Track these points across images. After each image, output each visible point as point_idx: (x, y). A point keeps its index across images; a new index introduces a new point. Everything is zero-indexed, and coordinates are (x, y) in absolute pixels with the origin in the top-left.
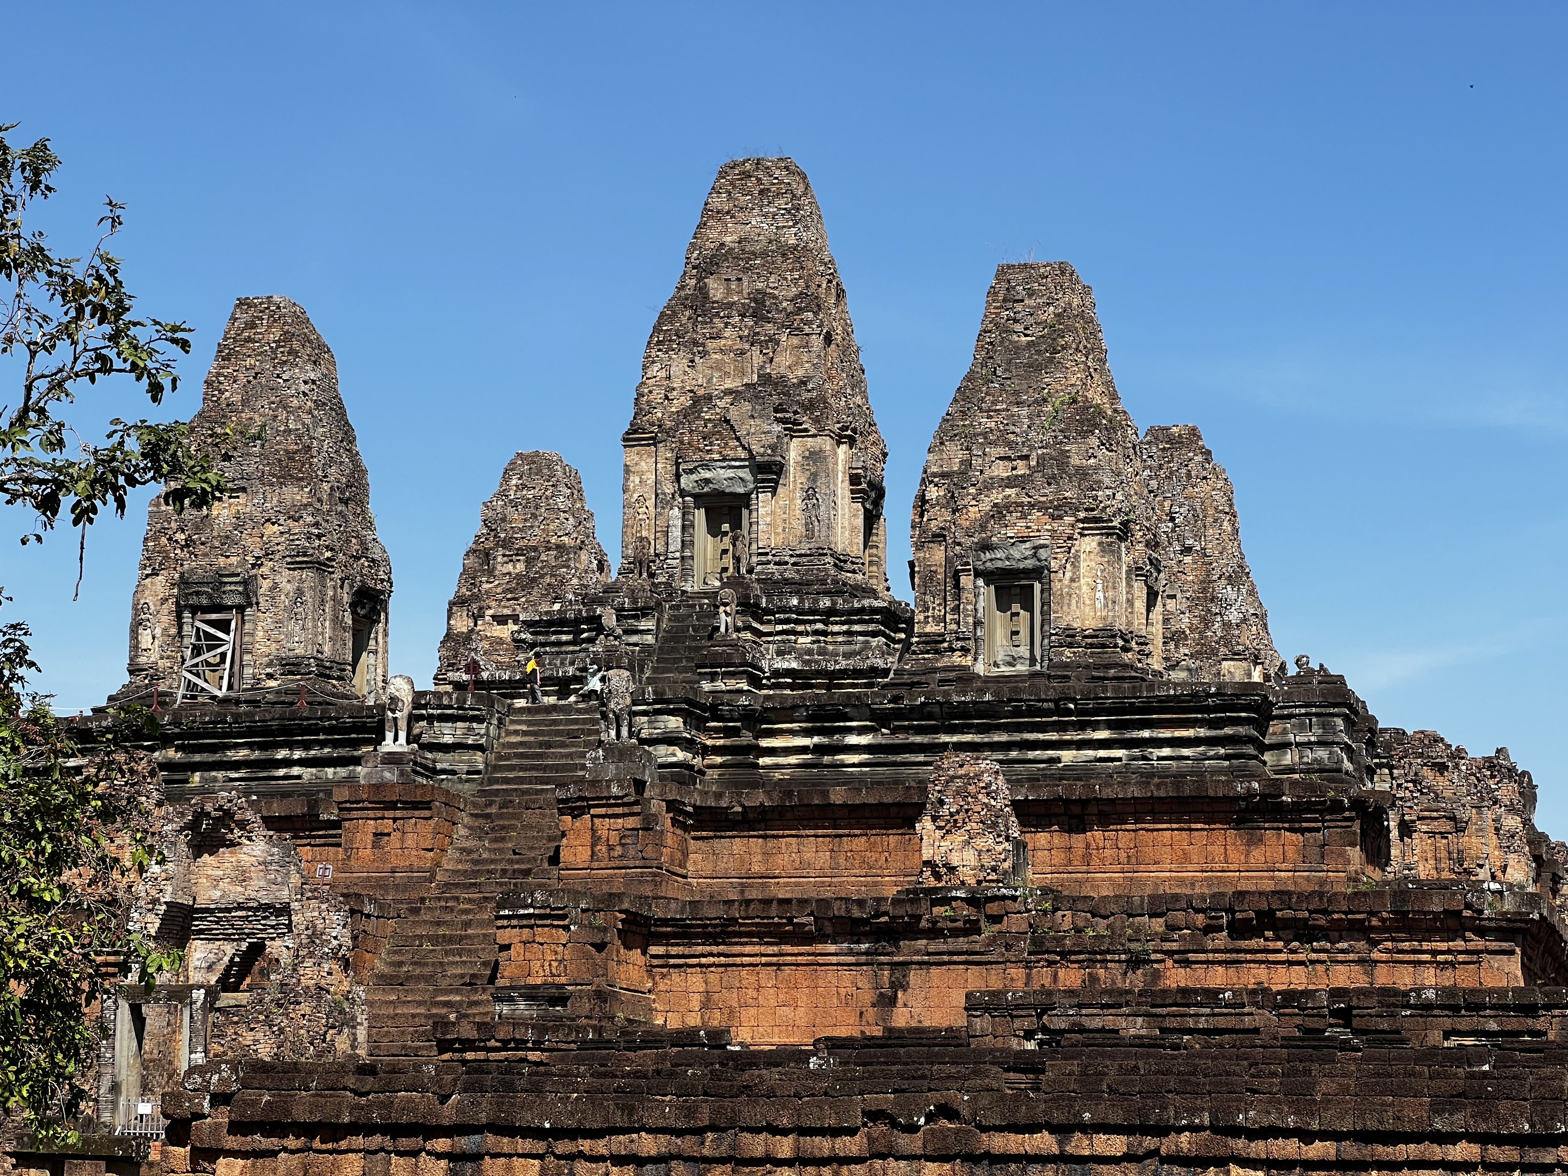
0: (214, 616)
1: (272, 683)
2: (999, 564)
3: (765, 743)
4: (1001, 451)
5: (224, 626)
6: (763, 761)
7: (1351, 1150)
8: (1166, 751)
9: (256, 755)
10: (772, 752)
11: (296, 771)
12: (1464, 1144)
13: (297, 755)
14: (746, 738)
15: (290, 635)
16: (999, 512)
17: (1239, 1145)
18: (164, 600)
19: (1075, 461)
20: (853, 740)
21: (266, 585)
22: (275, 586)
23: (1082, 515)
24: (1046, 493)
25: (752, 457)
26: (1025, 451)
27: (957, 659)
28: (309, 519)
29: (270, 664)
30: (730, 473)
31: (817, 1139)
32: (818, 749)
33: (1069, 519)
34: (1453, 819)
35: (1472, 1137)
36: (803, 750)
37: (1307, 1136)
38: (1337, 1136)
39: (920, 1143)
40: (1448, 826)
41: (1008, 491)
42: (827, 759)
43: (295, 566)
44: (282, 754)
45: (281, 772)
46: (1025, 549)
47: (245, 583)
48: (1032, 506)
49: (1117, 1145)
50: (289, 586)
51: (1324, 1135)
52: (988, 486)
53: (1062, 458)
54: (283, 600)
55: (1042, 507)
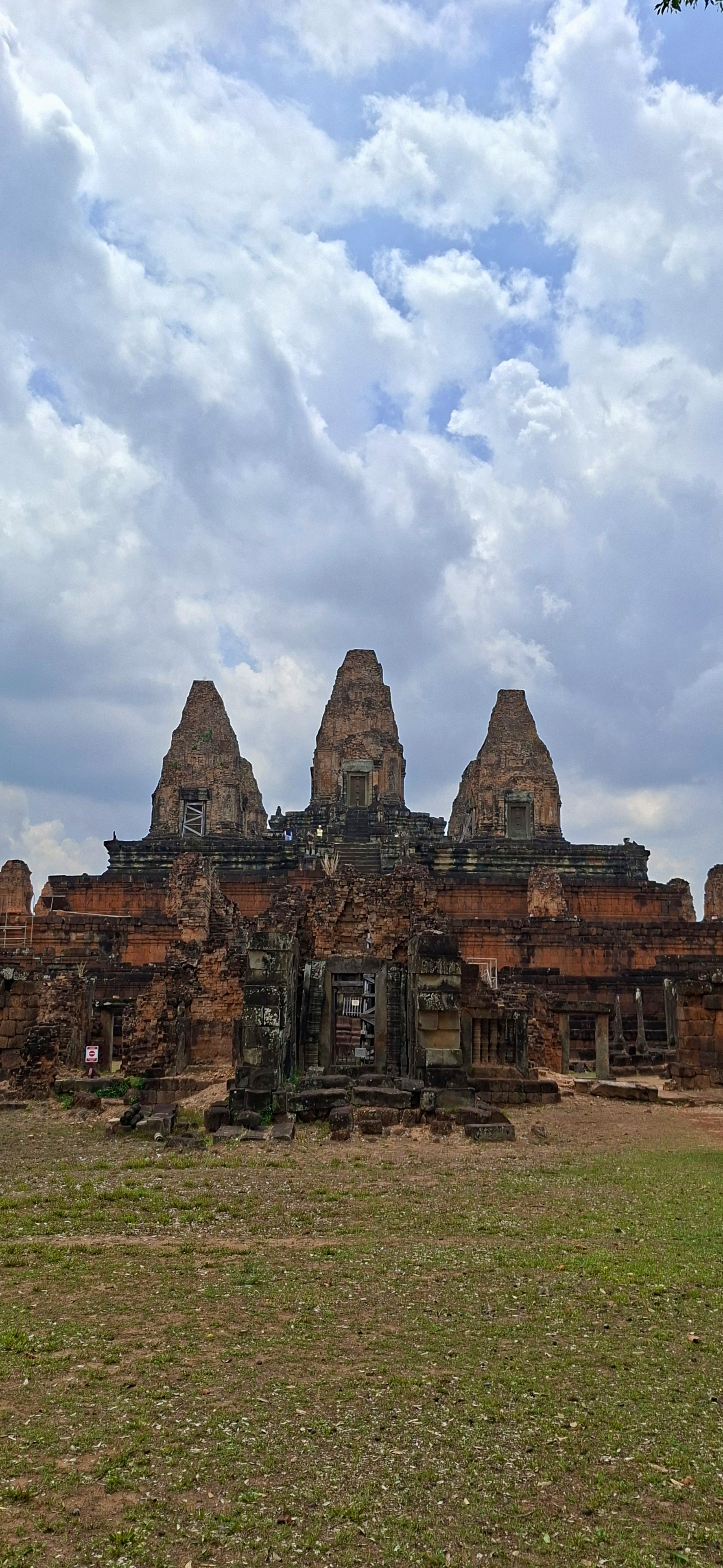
0: (194, 804)
1: (219, 832)
2: (514, 799)
4: (512, 757)
5: (199, 808)
8: (591, 870)
14: (430, 859)
15: (224, 814)
16: (514, 780)
18: (170, 797)
19: (540, 762)
21: (215, 793)
22: (218, 794)
23: (545, 782)
24: (531, 773)
25: (372, 758)
26: (521, 757)
27: (499, 833)
28: (232, 768)
29: (217, 824)
30: (362, 764)
32: (456, 865)
33: (541, 783)
36: (450, 865)
41: (516, 772)
42: (459, 868)
46: (524, 794)
47: (208, 791)
48: (526, 778)
50: (224, 794)
52: (509, 769)
53: (535, 761)
54: (222, 799)
55: (532, 779)
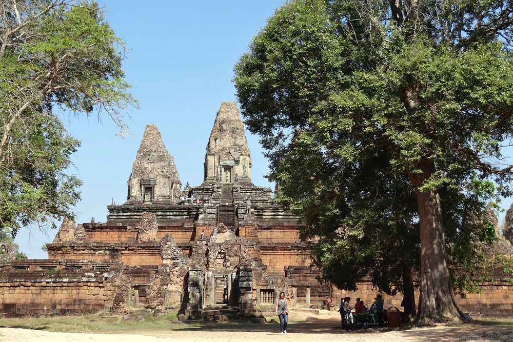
3: (264, 214)
6: (264, 217)
9: (163, 213)
10: (265, 215)
11: (171, 217)
13: (171, 214)
14: (261, 213)
15: (163, 191)
18: (138, 183)
20: (280, 213)
21: (158, 181)
22: (160, 181)
25: (234, 159)
29: (160, 196)
30: (230, 162)
32: (274, 215)
36: (271, 215)
43: (163, 177)
44: (168, 214)
45: (168, 217)
50: (163, 181)
54: (162, 184)
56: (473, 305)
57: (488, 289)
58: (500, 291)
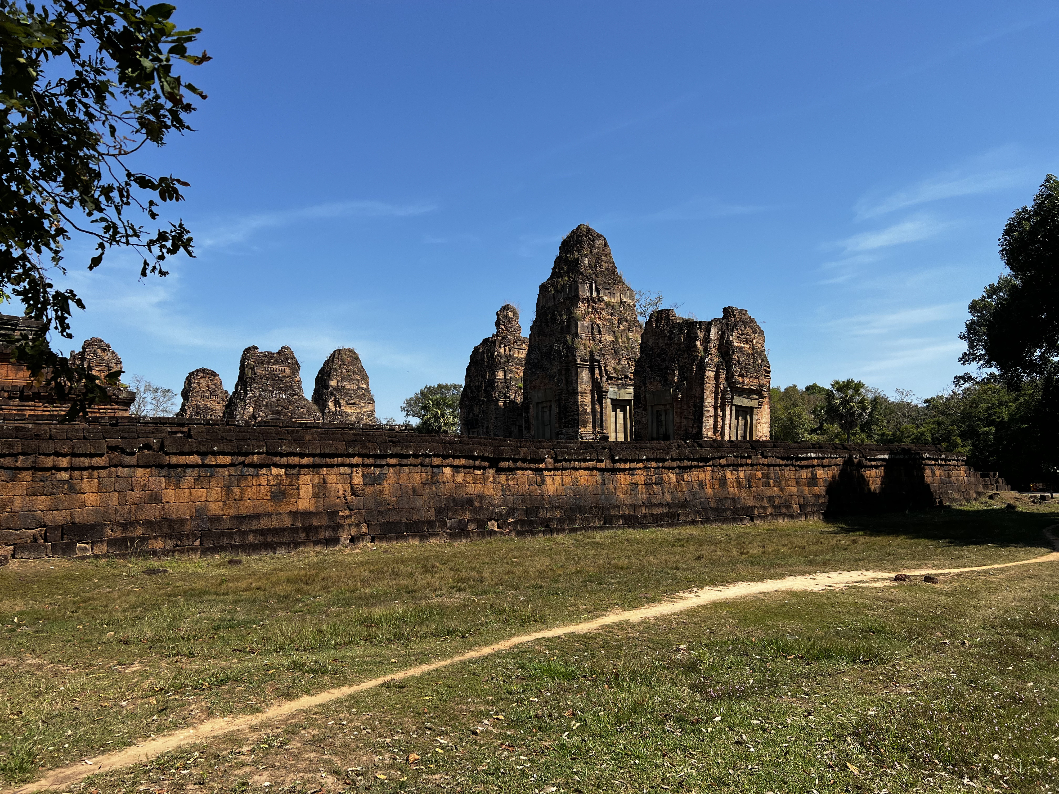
7: (318, 461)
12: (357, 458)
17: (277, 459)
31: (82, 459)
34: (108, 366)
35: (359, 455)
37: (302, 455)
38: (313, 455)
39: (135, 460)
40: (106, 369)
49: (227, 460)
51: (309, 455)
56: (182, 521)
57: (230, 475)
58: (263, 481)
